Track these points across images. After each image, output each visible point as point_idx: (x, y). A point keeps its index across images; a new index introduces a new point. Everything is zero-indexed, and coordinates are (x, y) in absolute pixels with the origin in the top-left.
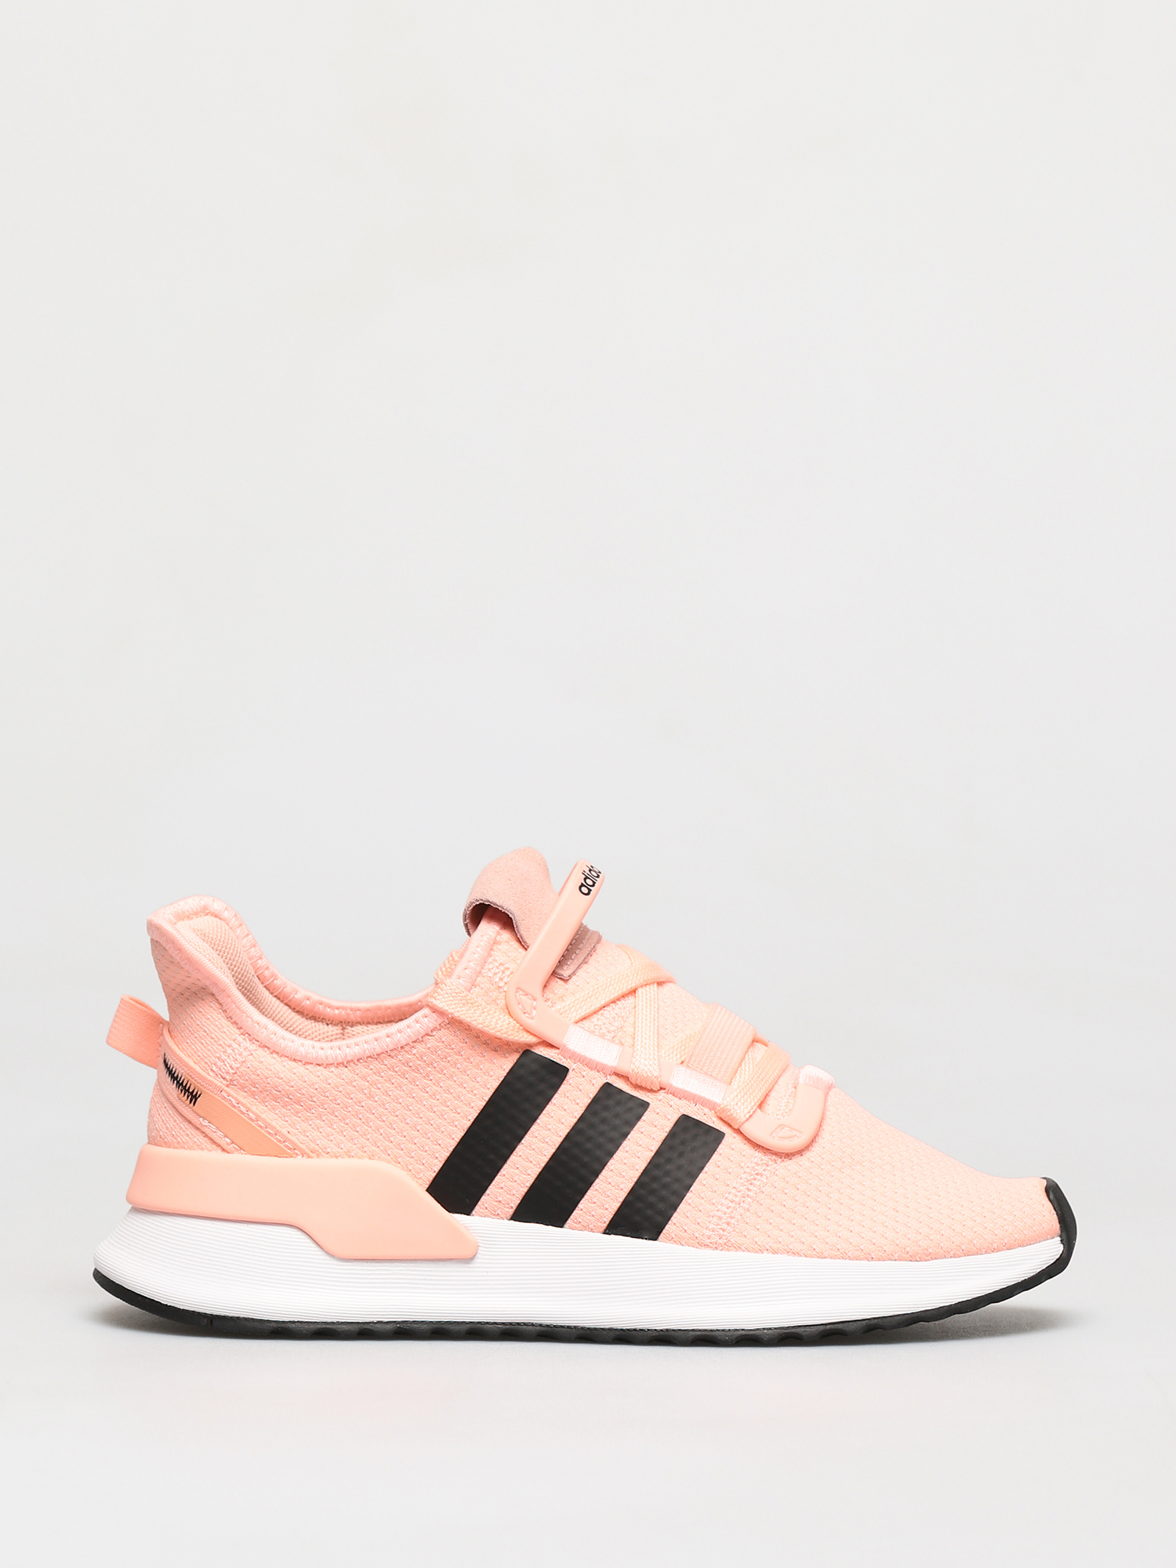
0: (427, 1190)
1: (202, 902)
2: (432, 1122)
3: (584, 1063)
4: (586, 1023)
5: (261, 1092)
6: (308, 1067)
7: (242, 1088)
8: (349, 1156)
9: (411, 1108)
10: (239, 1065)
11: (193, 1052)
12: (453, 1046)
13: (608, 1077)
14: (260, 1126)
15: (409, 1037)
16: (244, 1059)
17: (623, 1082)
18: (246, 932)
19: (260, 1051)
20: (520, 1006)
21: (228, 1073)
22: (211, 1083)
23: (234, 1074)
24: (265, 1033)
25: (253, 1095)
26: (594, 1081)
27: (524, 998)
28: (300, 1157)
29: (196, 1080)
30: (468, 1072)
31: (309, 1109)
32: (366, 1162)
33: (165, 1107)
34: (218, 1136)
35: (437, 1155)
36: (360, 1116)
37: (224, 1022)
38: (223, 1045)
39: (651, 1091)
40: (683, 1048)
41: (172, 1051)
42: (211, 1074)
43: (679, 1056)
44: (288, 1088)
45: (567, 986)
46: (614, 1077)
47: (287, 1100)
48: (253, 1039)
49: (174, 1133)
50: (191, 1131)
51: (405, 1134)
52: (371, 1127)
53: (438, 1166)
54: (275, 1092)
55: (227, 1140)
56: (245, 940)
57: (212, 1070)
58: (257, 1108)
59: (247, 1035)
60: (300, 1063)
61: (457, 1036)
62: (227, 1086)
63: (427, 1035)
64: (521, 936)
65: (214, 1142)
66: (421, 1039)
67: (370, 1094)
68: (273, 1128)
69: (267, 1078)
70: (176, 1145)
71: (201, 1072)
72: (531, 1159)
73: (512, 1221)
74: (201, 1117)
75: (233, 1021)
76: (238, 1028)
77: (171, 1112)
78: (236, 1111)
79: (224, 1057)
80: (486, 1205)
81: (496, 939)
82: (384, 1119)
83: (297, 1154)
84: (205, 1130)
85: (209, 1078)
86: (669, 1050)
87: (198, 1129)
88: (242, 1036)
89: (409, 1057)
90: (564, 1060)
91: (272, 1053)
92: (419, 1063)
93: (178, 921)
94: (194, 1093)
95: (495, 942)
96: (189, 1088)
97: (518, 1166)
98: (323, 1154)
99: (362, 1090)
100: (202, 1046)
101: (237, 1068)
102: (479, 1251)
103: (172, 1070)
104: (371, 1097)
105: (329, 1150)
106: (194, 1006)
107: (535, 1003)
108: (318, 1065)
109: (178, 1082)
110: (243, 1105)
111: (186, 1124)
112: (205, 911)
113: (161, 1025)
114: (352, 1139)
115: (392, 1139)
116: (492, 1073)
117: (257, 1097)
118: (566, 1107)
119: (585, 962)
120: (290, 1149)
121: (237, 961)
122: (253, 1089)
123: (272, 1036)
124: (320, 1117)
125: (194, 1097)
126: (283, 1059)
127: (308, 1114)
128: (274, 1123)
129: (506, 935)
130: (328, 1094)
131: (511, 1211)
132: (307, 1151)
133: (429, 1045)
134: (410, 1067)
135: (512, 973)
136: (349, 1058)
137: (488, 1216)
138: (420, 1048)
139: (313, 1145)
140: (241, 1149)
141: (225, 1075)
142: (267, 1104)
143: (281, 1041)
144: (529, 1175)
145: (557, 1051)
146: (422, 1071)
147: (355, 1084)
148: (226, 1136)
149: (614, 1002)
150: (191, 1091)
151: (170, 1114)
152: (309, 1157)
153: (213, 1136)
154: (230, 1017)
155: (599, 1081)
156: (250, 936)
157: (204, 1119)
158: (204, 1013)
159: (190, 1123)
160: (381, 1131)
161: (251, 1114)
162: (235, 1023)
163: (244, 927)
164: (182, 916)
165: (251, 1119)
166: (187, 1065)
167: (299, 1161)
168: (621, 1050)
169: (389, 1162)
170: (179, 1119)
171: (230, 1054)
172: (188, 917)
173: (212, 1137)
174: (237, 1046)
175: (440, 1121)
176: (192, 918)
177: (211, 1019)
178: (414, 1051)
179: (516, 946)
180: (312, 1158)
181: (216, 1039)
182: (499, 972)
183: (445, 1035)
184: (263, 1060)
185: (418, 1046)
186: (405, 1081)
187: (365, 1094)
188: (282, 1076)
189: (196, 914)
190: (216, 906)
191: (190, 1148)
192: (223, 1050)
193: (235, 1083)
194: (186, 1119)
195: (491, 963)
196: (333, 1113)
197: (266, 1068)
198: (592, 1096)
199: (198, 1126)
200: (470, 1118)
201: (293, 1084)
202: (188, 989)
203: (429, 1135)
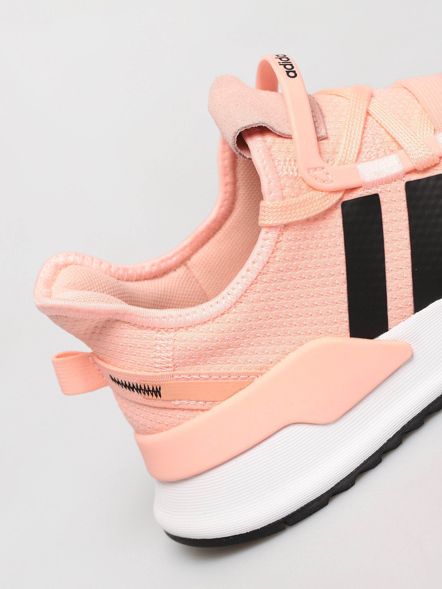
0: (351, 337)
1: (52, 264)
2: (321, 293)
3: (384, 183)
4: (362, 156)
5: (199, 358)
6: (217, 320)
7: (185, 364)
8: (287, 354)
9: (302, 295)
10: (172, 353)
11: (132, 364)
12: (299, 237)
13: (404, 179)
14: (216, 379)
15: (267, 253)
16: (172, 347)
17: (414, 174)
18: (90, 259)
19: (178, 334)
20: (318, 180)
21: (168, 362)
22: (162, 377)
23: (172, 360)
24: (173, 320)
25: (195, 363)
26: (399, 189)
27: (316, 173)
28: (257, 378)
29: (150, 381)
30: (320, 245)
31: (239, 345)
32: (301, 350)
33: (138, 408)
34: (192, 404)
35: (341, 311)
36: (274, 325)
37: (139, 332)
38: (151, 347)
39: (436, 165)
40: (426, 122)
41: (113, 371)
42: (157, 370)
43: (429, 129)
44: (215, 344)
45: (331, 141)
46: (407, 176)
47: (220, 350)
48: (167, 329)
49: (159, 421)
50: (170, 413)
51: (310, 313)
52: (286, 326)
53: (345, 316)
54: (208, 352)
55: (201, 403)
56: (94, 264)
57: (156, 368)
58: (204, 369)
59: (162, 330)
60: (210, 322)
61: (297, 230)
62: (174, 370)
63: (277, 242)
64: (279, 133)
65: (192, 410)
66: (275, 248)
67: (270, 308)
68: (224, 374)
69: (197, 348)
70: (166, 427)
71: (149, 374)
72: (400, 267)
73: (417, 313)
74: (171, 401)
75: (145, 327)
76: (152, 330)
77: (145, 410)
78: (192, 381)
79: (157, 355)
80: (394, 316)
81: (267, 147)
82: (291, 315)
83: (253, 378)
84: (181, 406)
85: (158, 374)
86: (420, 131)
87: (174, 409)
88: (159, 333)
89: (277, 265)
90: (370, 191)
91: (187, 329)
92: (286, 264)
93: (50, 288)
94: (155, 389)
95: (269, 149)
96: (148, 388)
97: (395, 277)
98: (269, 365)
99: (264, 309)
100: (136, 357)
101: (173, 355)
102: (413, 348)
103: (126, 384)
104: (272, 309)
105: (271, 360)
106: (109, 335)
107: (325, 170)
108: (222, 314)
109: (137, 389)
110: (193, 374)
111: (165, 411)
112: (58, 268)
113: (90, 358)
114: (280, 342)
115: (305, 323)
116: (334, 234)
117: (199, 363)
118: (395, 219)
119: (323, 117)
120: (246, 378)
121: (103, 282)
122: (192, 360)
123: (179, 319)
124: (249, 345)
125: (157, 392)
126: (197, 327)
127: (240, 349)
128: (222, 370)
129: (269, 139)
130: (244, 328)
131: (412, 308)
132: (258, 371)
133: (284, 248)
134: (282, 271)
135: (295, 161)
136: (239, 295)
137: (400, 322)
138: (279, 255)
139: (258, 365)
140: (214, 402)
141: (167, 365)
142: (208, 362)
143: (187, 317)
144: (406, 277)
145: (361, 189)
146: (291, 268)
147: (255, 309)
148: (197, 401)
149: (364, 128)
150: (151, 389)
151: (146, 411)
152: (262, 374)
153: (189, 406)
154: (142, 326)
155: (401, 187)
156: (94, 259)
157: (174, 400)
158: (121, 336)
159: (166, 408)
160: (294, 323)
161: (203, 376)
162: (148, 327)
163: (86, 257)
164: (49, 283)
165: (206, 379)
166: (136, 376)
167: (258, 382)
168: (397, 155)
169: (314, 339)
170: (156, 411)
171: (160, 350)
172: (53, 280)
173: (189, 408)
174: (161, 342)
175: (326, 288)
176: (55, 279)
177: (129, 336)
178: (277, 259)
179: (280, 141)
180: (264, 373)
181: (143, 347)
182: (288, 167)
183: (289, 234)
184: (185, 338)
185: (277, 254)
186: (285, 282)
187: (267, 310)
188: (205, 339)
189: (55, 274)
190: (61, 259)
191: (179, 424)
192: (153, 351)
193: (178, 365)
194: (161, 408)
195: (278, 165)
196: (256, 336)
197: (191, 342)
198: (404, 198)
199: (174, 407)
200: (342, 272)
201: (216, 339)
202: (96, 327)
203: (326, 302)
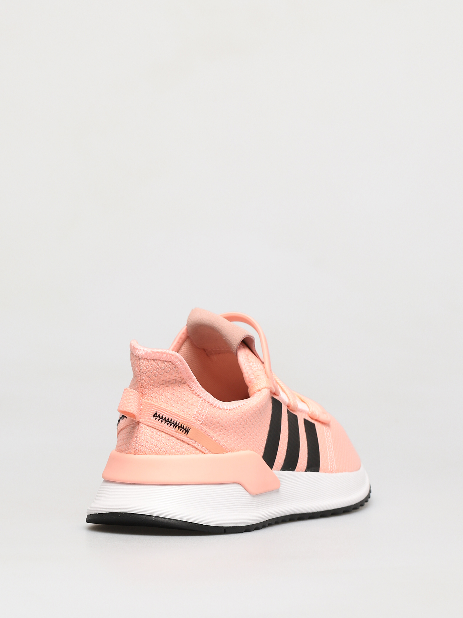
5: (212, 425)
7: (206, 424)
8: (241, 450)
10: (205, 414)
16: (207, 412)
19: (210, 407)
22: (196, 424)
23: (204, 418)
24: (210, 399)
29: (187, 423)
34: (200, 447)
35: (263, 445)
37: (192, 395)
38: (196, 406)
39: (295, 411)
44: (222, 422)
47: (221, 427)
50: (185, 446)
51: (254, 437)
52: (245, 436)
53: (263, 450)
54: (217, 425)
55: (204, 448)
59: (204, 401)
62: (201, 424)
69: (215, 419)
70: (177, 453)
72: (284, 443)
73: (281, 471)
74: (191, 439)
76: (200, 398)
78: (206, 435)
79: (198, 411)
80: (276, 465)
83: (228, 451)
84: (195, 444)
87: (189, 444)
91: (214, 407)
96: (183, 426)
97: (281, 446)
98: (234, 450)
100: (184, 407)
102: (280, 485)
103: (168, 420)
105: (236, 448)
106: (174, 389)
109: (175, 425)
111: (182, 444)
114: (241, 442)
115: (251, 441)
120: (225, 449)
122: (209, 424)
124: (231, 434)
125: (187, 431)
127: (228, 433)
131: (281, 468)
137: (276, 470)
140: (210, 451)
141: (200, 419)
145: (278, 397)
150: (185, 428)
152: (231, 452)
154: (195, 393)
158: (181, 392)
159: (185, 442)
160: (248, 437)
162: (198, 395)
174: (202, 406)
177: (186, 395)
181: (191, 404)
184: (212, 411)
188: (220, 417)
191: (185, 454)
193: (203, 422)
194: (182, 441)
196: (235, 432)
197: (215, 414)
200: (268, 428)
203: (260, 437)
